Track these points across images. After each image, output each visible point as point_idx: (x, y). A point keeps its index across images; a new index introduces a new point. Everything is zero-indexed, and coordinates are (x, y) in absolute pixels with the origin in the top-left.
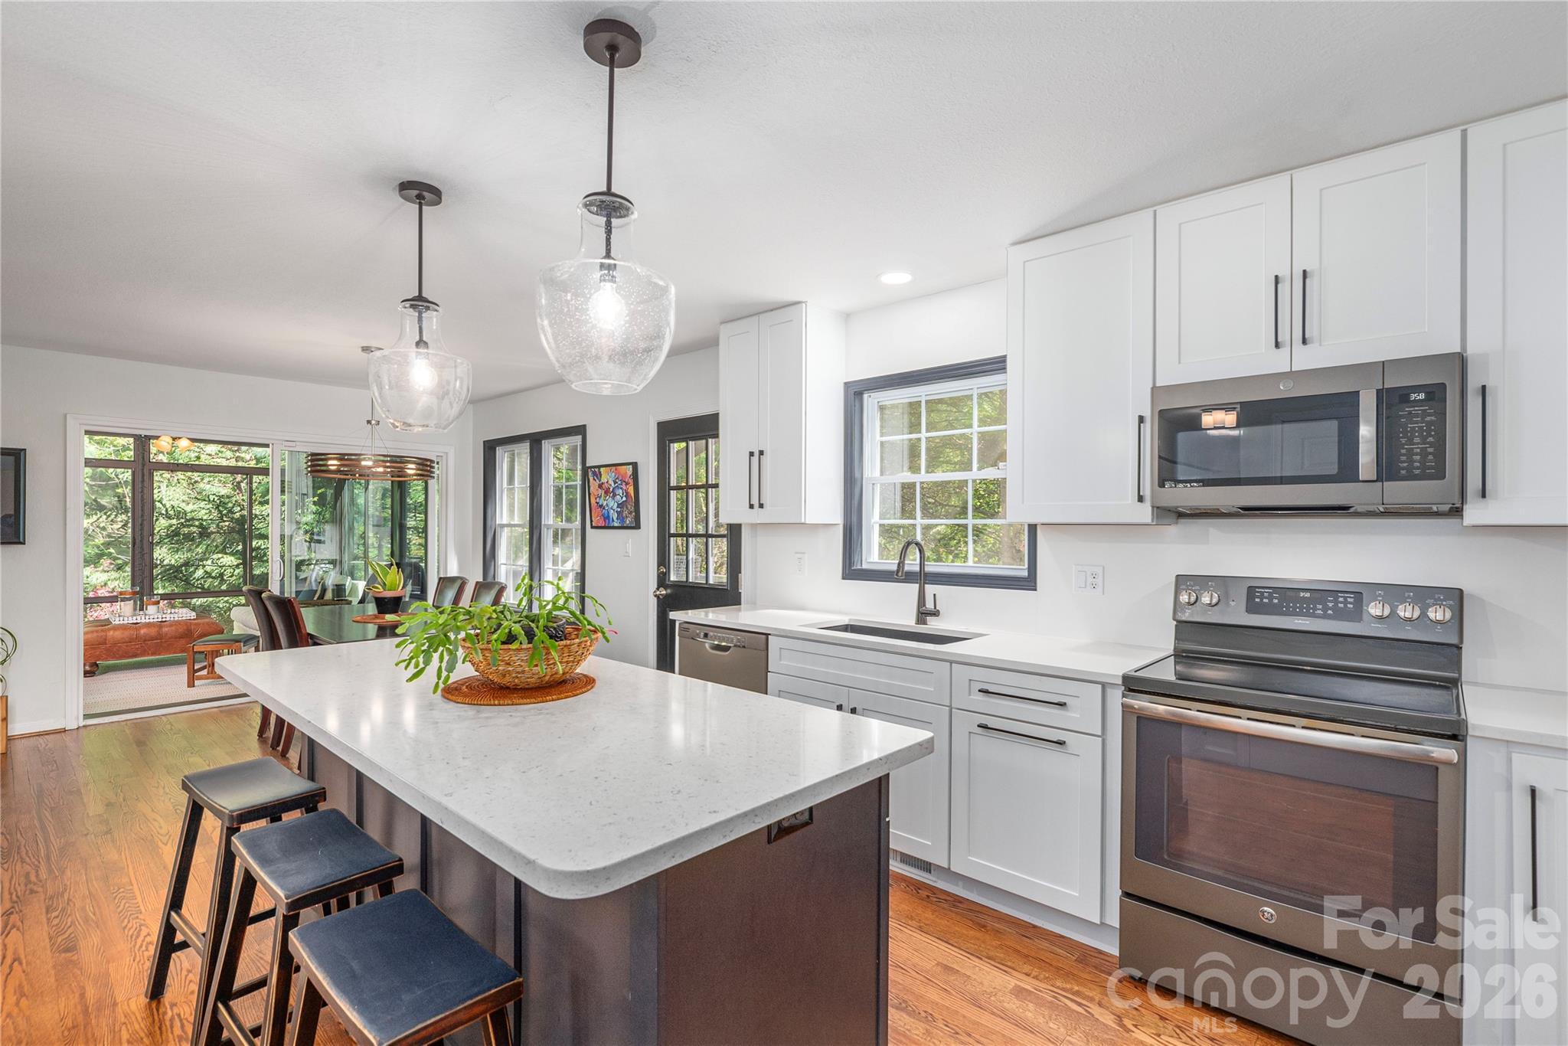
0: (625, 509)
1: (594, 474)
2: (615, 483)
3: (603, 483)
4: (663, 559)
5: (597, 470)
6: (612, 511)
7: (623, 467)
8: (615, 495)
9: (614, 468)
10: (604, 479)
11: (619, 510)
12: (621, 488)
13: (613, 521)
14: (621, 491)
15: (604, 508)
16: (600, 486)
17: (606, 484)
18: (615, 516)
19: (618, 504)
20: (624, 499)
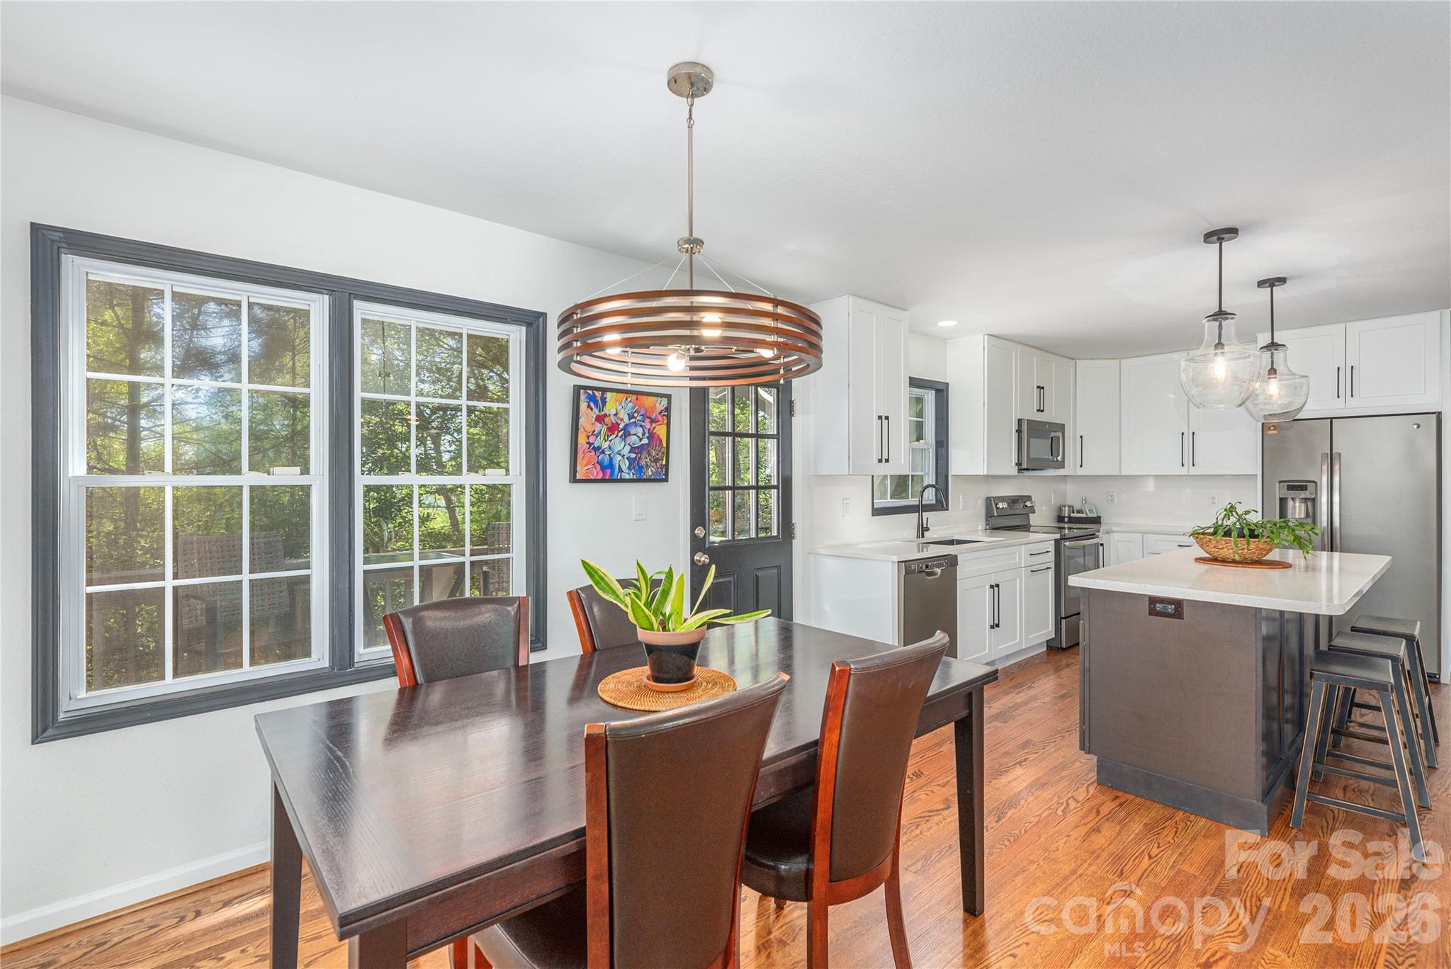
0: (645, 454)
1: (592, 399)
2: (631, 416)
3: (605, 415)
4: (699, 517)
5: (598, 394)
6: (619, 458)
7: (650, 398)
8: (627, 434)
9: (634, 397)
10: (610, 408)
11: (633, 455)
12: (641, 426)
13: (620, 470)
14: (640, 431)
15: (603, 452)
16: (600, 419)
17: (612, 417)
18: (625, 465)
19: (632, 448)
20: (645, 441)
